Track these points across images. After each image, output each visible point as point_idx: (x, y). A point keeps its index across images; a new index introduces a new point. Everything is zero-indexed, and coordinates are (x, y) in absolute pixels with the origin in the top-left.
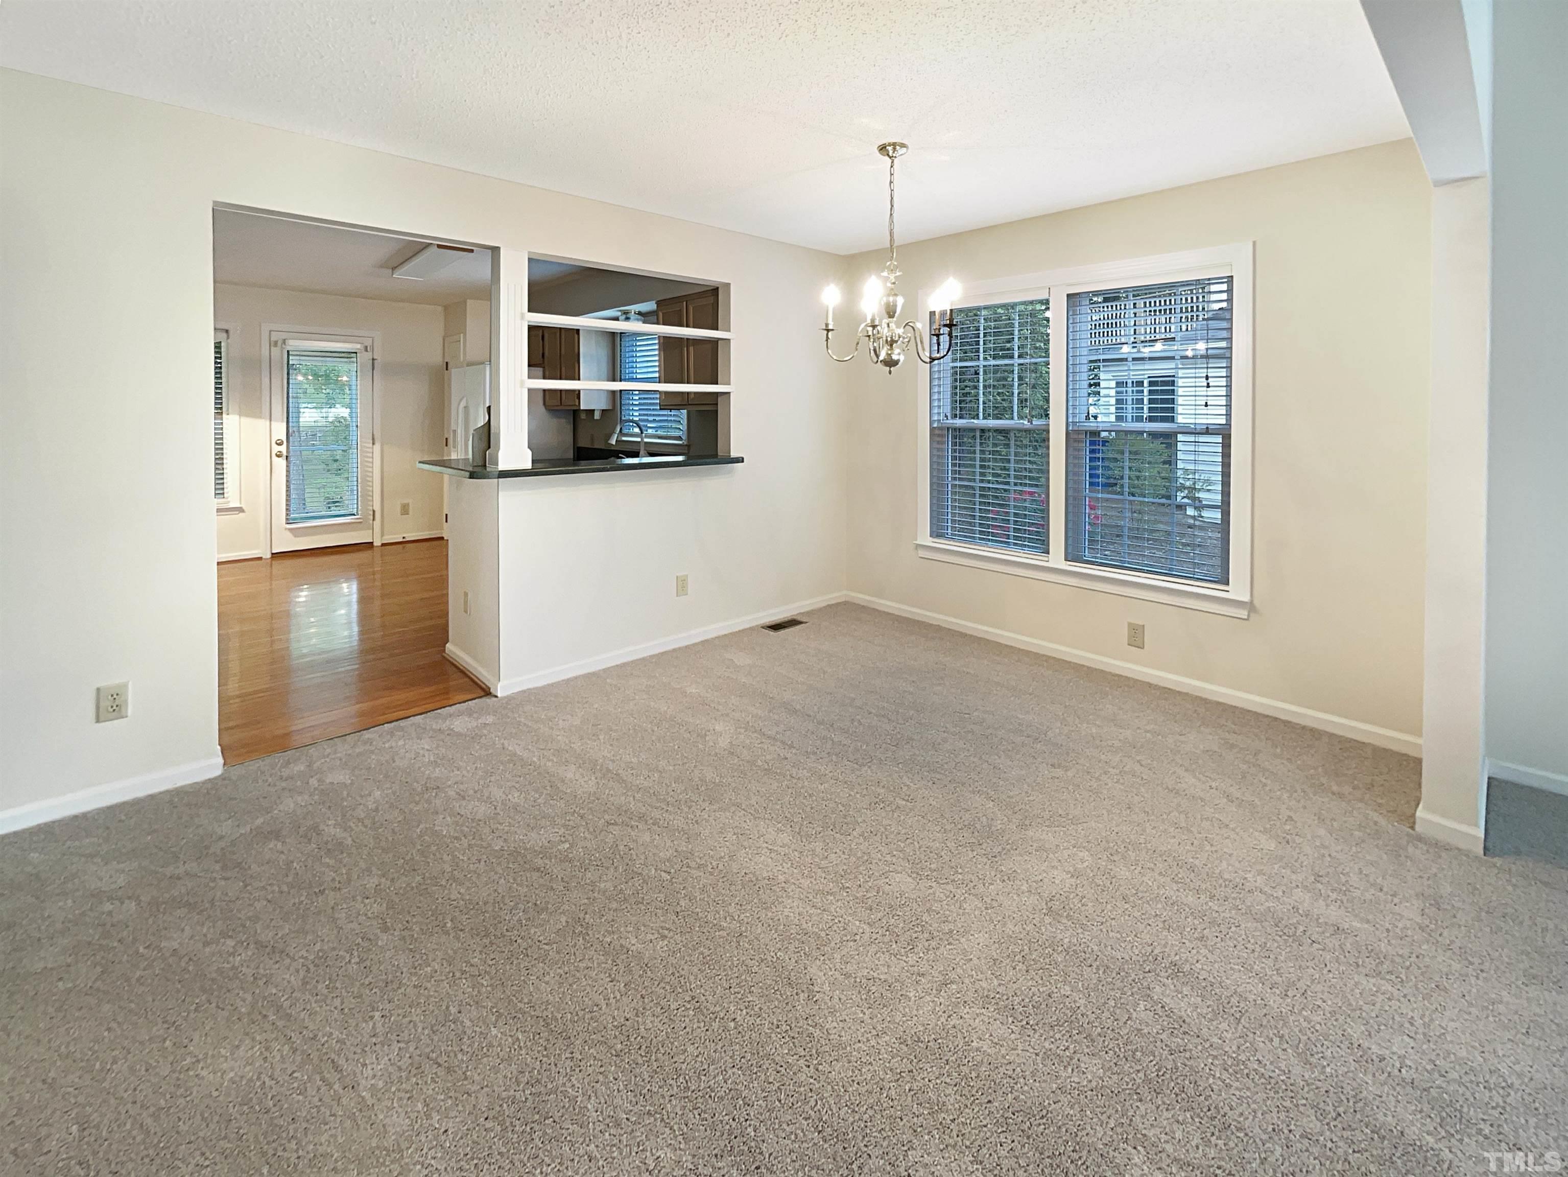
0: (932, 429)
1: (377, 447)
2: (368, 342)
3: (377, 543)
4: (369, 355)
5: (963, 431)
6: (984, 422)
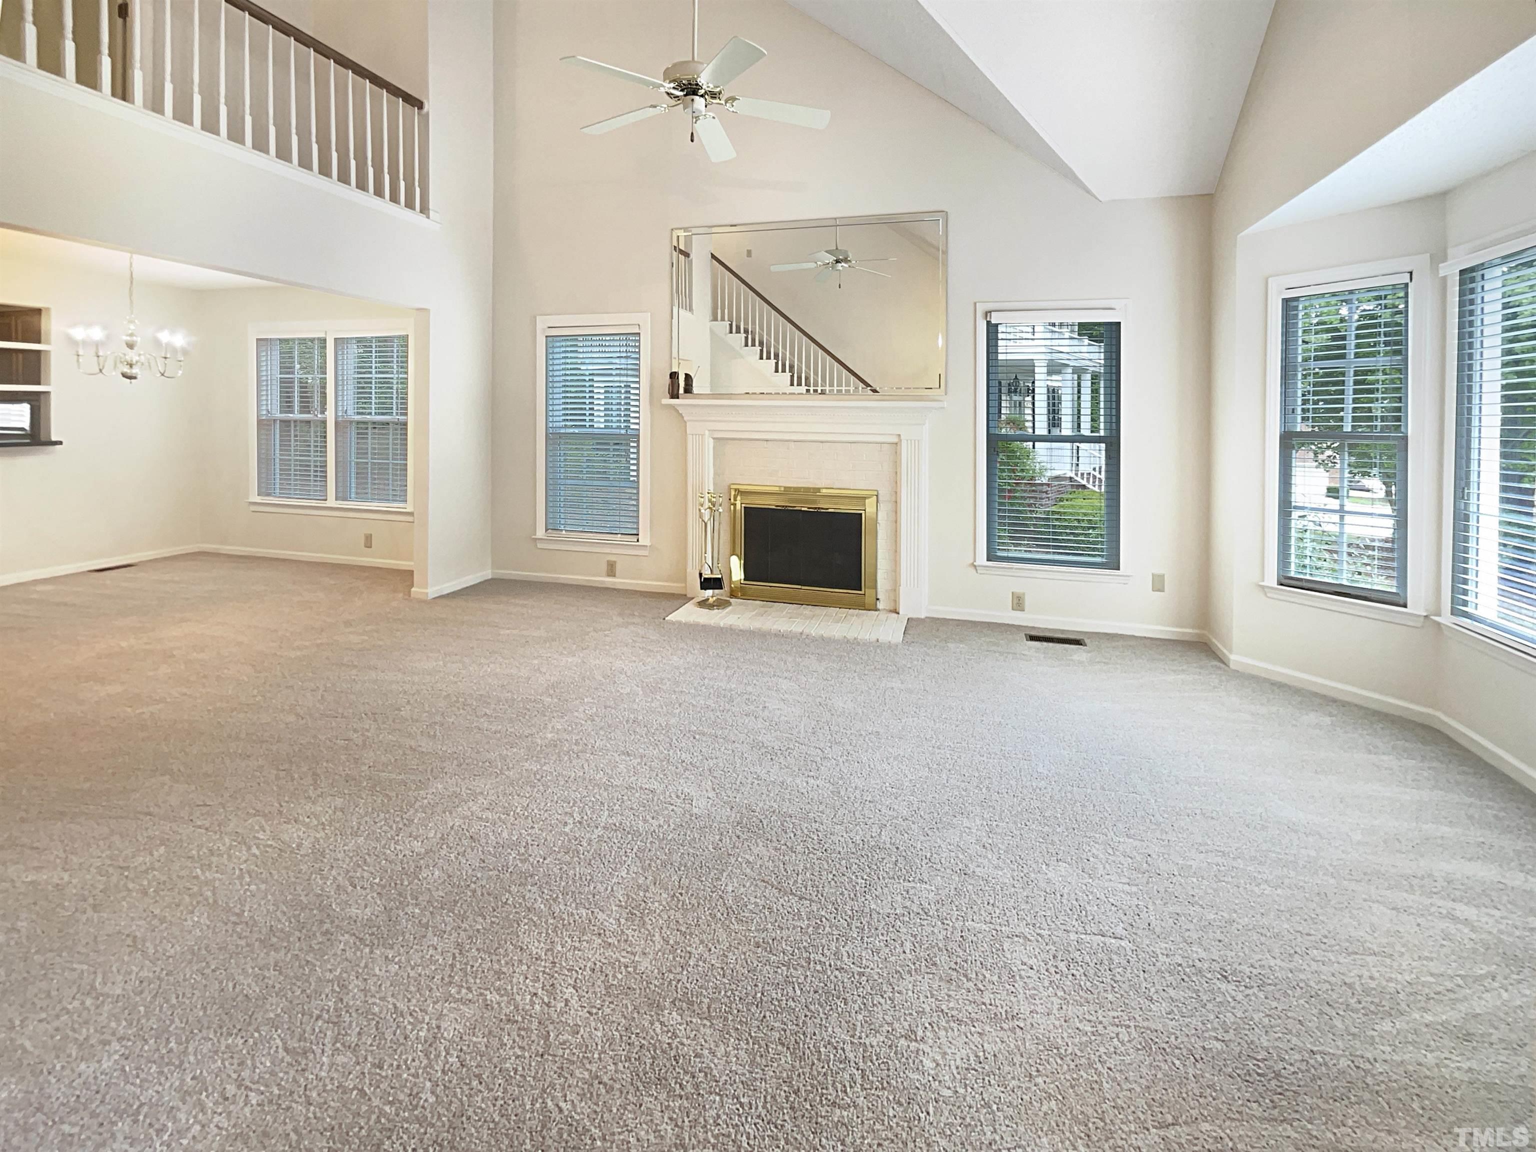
5: (282, 421)
6: (297, 415)
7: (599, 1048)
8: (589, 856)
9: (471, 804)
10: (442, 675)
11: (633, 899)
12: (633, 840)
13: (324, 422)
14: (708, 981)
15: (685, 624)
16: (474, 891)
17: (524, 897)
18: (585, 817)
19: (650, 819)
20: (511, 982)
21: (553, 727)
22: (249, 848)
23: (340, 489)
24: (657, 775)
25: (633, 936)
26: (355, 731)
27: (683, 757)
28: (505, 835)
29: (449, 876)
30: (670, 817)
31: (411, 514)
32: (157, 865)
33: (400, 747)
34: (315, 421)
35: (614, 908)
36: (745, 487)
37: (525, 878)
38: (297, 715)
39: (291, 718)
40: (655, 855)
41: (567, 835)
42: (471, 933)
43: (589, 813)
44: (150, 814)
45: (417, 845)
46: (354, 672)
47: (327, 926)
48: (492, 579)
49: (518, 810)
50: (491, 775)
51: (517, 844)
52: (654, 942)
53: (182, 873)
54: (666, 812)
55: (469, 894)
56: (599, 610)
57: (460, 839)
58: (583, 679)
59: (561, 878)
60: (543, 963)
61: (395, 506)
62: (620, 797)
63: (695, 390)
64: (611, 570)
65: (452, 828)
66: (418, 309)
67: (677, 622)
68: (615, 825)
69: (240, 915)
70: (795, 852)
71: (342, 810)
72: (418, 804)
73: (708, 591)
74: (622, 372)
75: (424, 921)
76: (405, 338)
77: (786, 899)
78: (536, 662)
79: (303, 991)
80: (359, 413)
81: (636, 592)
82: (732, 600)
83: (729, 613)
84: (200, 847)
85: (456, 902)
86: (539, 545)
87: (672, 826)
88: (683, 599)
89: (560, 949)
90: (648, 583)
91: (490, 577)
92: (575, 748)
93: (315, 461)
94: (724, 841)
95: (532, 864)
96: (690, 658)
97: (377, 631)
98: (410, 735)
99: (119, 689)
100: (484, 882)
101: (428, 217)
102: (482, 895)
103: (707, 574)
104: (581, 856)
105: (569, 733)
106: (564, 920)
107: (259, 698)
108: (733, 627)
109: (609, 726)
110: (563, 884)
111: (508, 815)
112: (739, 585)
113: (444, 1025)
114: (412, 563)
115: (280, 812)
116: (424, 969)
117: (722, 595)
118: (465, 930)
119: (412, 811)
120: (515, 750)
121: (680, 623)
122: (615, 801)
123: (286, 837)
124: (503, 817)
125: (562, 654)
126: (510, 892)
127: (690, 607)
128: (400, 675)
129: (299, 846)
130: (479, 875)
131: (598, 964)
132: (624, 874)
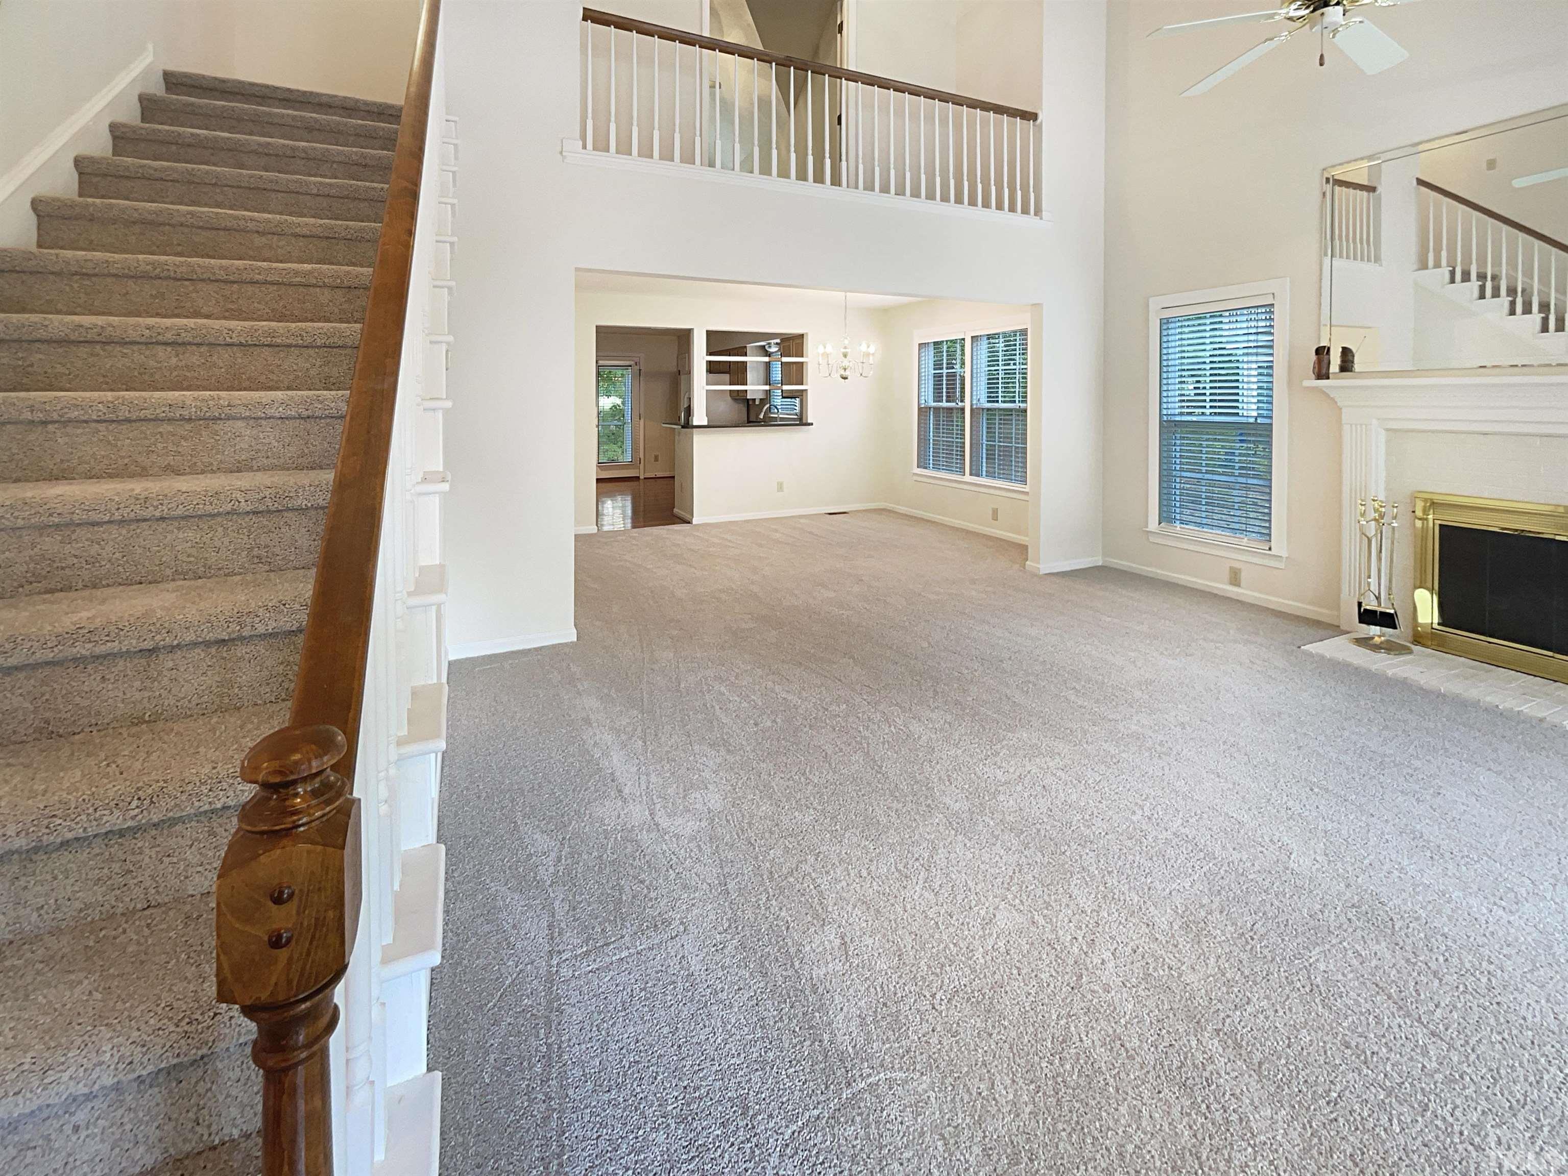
0: (920, 409)
1: (642, 420)
2: (637, 360)
3: (642, 477)
4: (637, 367)
5: (935, 409)
6: (945, 404)
7: (1127, 1017)
8: (1152, 852)
9: (1048, 759)
10: (1041, 642)
11: (1192, 913)
12: (1204, 858)
13: (963, 410)
14: (1267, 1039)
15: (1329, 660)
16: (1039, 830)
17: (1081, 857)
18: (1156, 816)
19: (1231, 849)
20: (1057, 917)
21: (1138, 721)
22: (890, 727)
23: (974, 468)
24: (1249, 809)
25: (1184, 946)
26: (967, 668)
27: (1290, 804)
28: (1074, 797)
29: (1021, 809)
30: (1256, 858)
31: (1027, 493)
32: (841, 714)
33: (998, 691)
34: (957, 409)
35: (1169, 911)
36: (1441, 497)
37: (1085, 842)
38: (929, 643)
39: (925, 645)
40: (1229, 885)
41: (1134, 823)
42: (1030, 862)
43: (1160, 813)
44: (840, 680)
45: (999, 773)
46: (972, 622)
47: (929, 802)
48: (1101, 566)
49: (1090, 782)
50: (1070, 742)
51: (1082, 810)
52: (1207, 965)
53: (854, 726)
54: (1252, 850)
55: (1034, 830)
56: (1214, 619)
57: (1034, 784)
58: (1181, 684)
59: (1119, 858)
60: (1088, 918)
61: (1017, 487)
62: (1199, 812)
63: (1357, 367)
64: (1235, 578)
65: (1029, 772)
66: (1033, 305)
67: (1317, 654)
68: (1187, 836)
69: (881, 767)
70: (1441, 980)
71: (950, 724)
72: (1005, 742)
73: (1373, 627)
74: (1250, 351)
75: (996, 833)
76: (1024, 332)
77: (1409, 1022)
78: (1133, 654)
79: (910, 837)
80: (988, 402)
81: (1268, 609)
82: (1416, 649)
83: (1405, 663)
84: (864, 712)
85: (1022, 832)
86: (1152, 539)
87: (1257, 868)
88: (1335, 630)
89: (1106, 916)
90: (1286, 602)
91: (1100, 564)
92: (1159, 748)
93: (957, 442)
94: (1326, 913)
95: (1094, 833)
96: (1327, 701)
97: (994, 593)
98: (1007, 685)
99: (832, 595)
100: (1048, 828)
101: (1041, 219)
102: (1045, 836)
103: (1371, 604)
104: (1144, 848)
105: (1155, 731)
106: (1115, 894)
107: (907, 624)
108: (1409, 681)
109: (1202, 740)
110: (1120, 863)
111: (1080, 782)
112: (1429, 630)
113: (998, 916)
114: (1027, 539)
115: (910, 709)
116: (990, 867)
117: (1398, 637)
118: (1026, 857)
119: (999, 746)
120: (1096, 729)
121: (1322, 657)
122: (1193, 814)
123: (911, 728)
124: (1075, 782)
125: (1162, 653)
126: (1069, 846)
127: (1340, 641)
128: (1007, 634)
129: (920, 737)
130: (1045, 820)
131: (1141, 949)
132: (1187, 885)
